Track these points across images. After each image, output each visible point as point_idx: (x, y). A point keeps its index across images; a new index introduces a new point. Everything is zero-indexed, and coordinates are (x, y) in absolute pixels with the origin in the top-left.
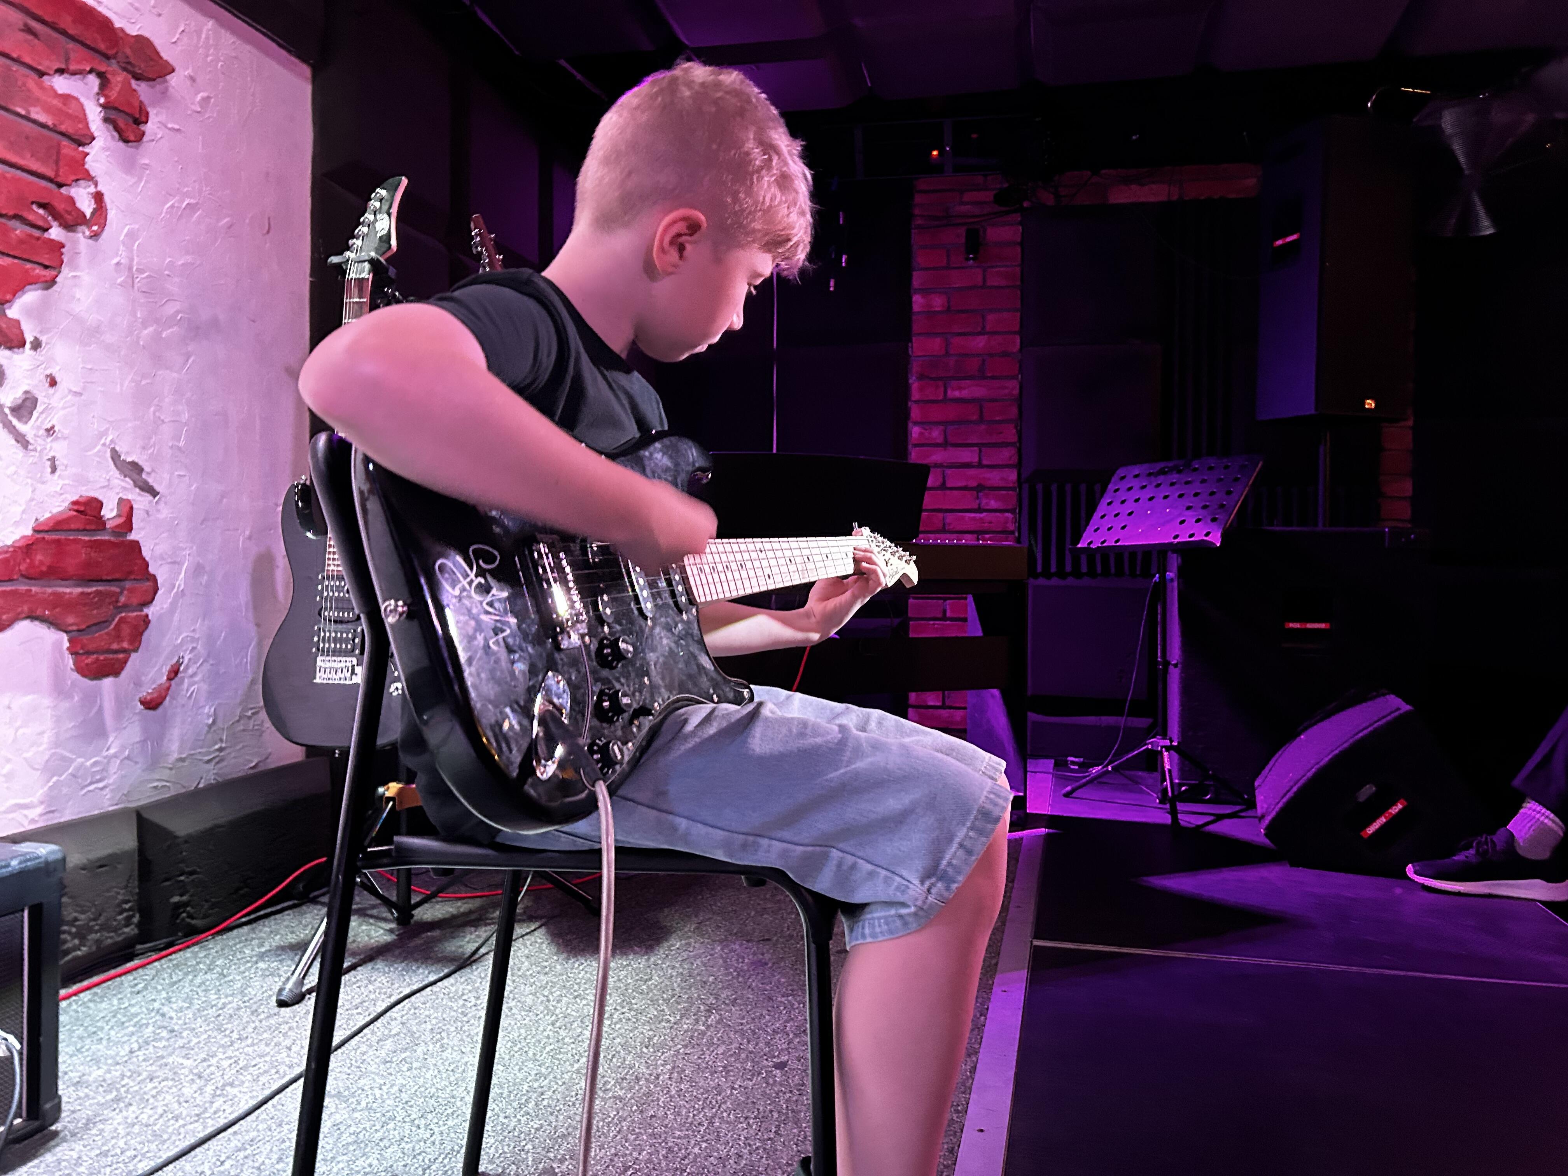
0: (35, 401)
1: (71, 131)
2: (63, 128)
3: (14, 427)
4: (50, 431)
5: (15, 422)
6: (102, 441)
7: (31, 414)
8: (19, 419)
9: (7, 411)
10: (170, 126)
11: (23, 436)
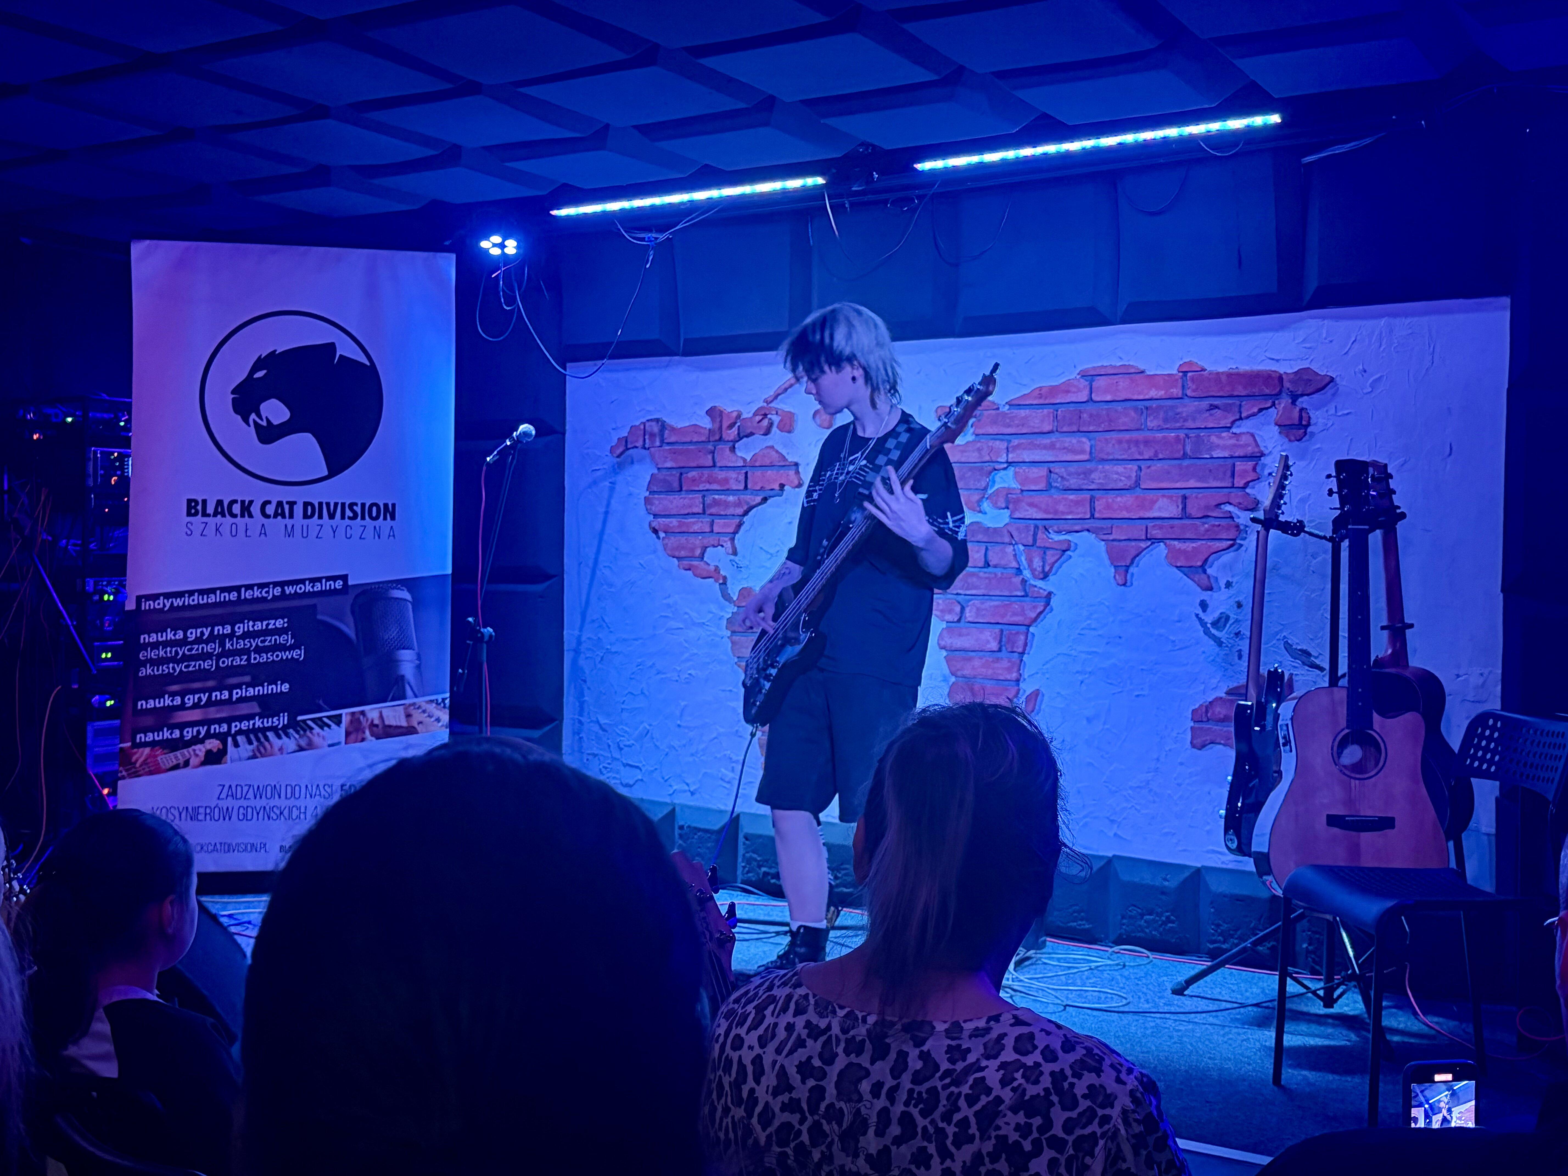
0: (1228, 618)
1: (1242, 454)
2: (1237, 454)
3: (1213, 635)
4: (1237, 634)
5: (1213, 631)
6: (1278, 637)
7: (1225, 626)
8: (1218, 629)
9: (1209, 625)
10: (1340, 414)
11: (1220, 639)
